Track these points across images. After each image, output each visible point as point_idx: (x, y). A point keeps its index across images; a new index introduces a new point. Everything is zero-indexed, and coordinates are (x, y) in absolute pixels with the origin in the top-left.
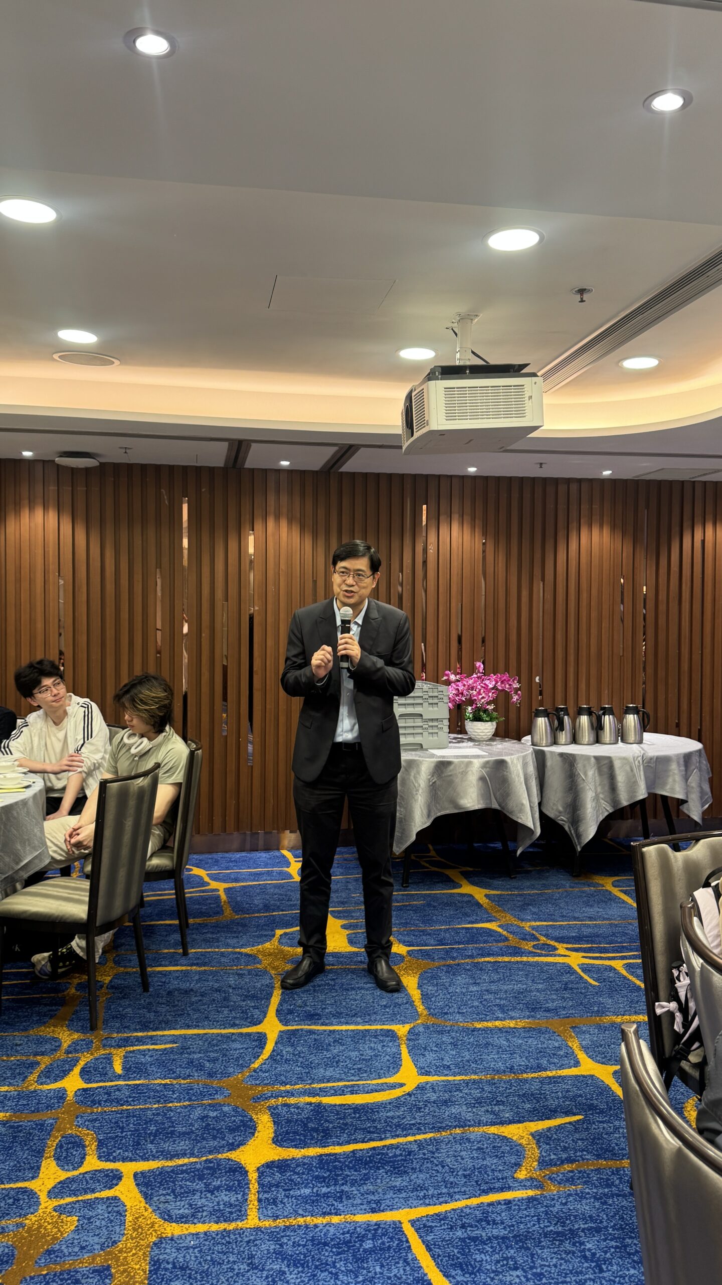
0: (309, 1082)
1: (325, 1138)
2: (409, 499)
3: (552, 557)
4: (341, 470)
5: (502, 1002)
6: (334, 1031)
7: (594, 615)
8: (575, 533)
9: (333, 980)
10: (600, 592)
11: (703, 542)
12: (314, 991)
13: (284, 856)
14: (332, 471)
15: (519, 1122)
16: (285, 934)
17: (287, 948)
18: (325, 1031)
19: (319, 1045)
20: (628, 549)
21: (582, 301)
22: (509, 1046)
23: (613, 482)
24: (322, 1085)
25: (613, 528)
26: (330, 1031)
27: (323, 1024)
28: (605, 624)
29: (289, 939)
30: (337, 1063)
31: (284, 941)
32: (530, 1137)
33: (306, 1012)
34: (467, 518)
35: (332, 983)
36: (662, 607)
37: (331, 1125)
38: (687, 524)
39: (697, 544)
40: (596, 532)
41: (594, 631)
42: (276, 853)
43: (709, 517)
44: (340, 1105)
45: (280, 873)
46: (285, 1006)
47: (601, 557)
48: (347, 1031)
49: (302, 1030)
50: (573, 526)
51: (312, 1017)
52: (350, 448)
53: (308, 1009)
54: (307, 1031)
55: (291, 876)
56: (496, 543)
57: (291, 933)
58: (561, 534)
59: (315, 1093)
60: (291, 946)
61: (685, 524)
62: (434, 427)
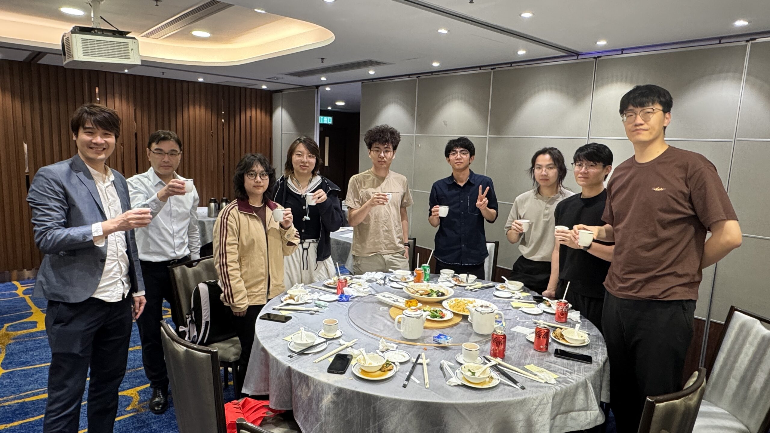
0: (18, 393)
1: (26, 415)
2: (86, 83)
3: (174, 120)
4: (39, 62)
5: (135, 339)
6: (37, 368)
7: (197, 150)
8: (186, 108)
9: (40, 344)
10: (200, 141)
11: (251, 117)
12: (27, 351)
13: (14, 285)
14: (32, 62)
15: (133, 388)
16: (11, 325)
17: (11, 333)
18: (31, 368)
19: (26, 375)
20: (214, 119)
21: (157, 5)
22: (134, 358)
23: (205, 85)
24: (26, 393)
25: (206, 108)
26: (35, 368)
27: (30, 366)
28: (203, 156)
29: (13, 327)
30: (37, 382)
31: (9, 329)
32: (137, 393)
33: (20, 361)
34: (124, 97)
35: (39, 345)
36: (232, 147)
37: (29, 410)
39: (248, 118)
40: (197, 109)
41: (198, 158)
42: (9, 283)
43: (253, 105)
44: (35, 400)
45: (10, 294)
46: (7, 361)
47: (200, 122)
48: (45, 366)
49: (16, 370)
50: (185, 105)
51: (24, 364)
52: (40, 53)
53: (22, 360)
54: (20, 371)
55: (18, 295)
56: (142, 111)
57: (15, 324)
58: (179, 109)
59: (21, 398)
60: (15, 331)
61: (242, 108)
62: (76, 58)
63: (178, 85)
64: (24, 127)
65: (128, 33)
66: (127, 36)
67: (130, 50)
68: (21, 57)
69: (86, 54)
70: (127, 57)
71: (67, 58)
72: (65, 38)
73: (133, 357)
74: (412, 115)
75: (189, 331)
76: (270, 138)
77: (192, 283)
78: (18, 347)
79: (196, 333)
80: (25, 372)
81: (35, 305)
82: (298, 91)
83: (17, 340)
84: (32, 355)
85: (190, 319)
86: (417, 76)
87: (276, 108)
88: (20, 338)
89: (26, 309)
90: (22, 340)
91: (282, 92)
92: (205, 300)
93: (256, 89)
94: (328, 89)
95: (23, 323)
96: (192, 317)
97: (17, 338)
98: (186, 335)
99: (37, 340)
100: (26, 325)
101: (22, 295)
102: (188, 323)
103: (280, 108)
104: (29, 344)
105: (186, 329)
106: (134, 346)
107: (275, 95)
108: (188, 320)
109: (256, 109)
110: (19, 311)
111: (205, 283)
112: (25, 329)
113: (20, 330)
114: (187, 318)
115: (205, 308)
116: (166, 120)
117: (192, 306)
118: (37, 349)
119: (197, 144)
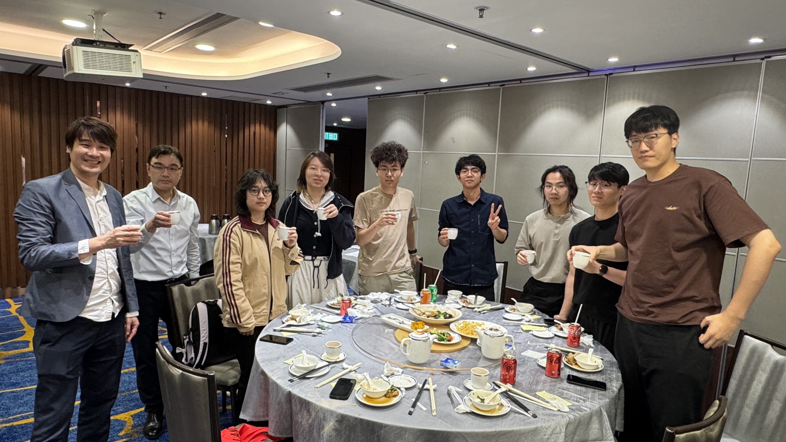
0: (7, 416)
1: (14, 439)
2: (87, 96)
3: (176, 134)
4: (39, 75)
6: (27, 389)
7: (200, 166)
8: (189, 123)
10: (203, 155)
11: (255, 133)
12: (17, 372)
13: (7, 302)
14: (33, 75)
15: (126, 412)
16: (2, 345)
17: (2, 352)
18: (22, 390)
19: (16, 397)
20: (217, 134)
21: (160, 18)
22: (129, 380)
23: (208, 100)
24: (15, 416)
25: (209, 123)
26: (25, 390)
27: (20, 387)
28: (206, 171)
29: (5, 347)
30: (26, 404)
31: (1, 348)
32: (130, 417)
33: (10, 383)
34: (125, 111)
35: (30, 366)
36: (235, 164)
37: (17, 434)
38: (247, 123)
39: (252, 134)
40: (200, 123)
41: (200, 174)
42: (3, 301)
43: (258, 121)
45: (3, 312)
47: (203, 137)
49: (6, 392)
50: (188, 119)
51: (14, 385)
52: (41, 65)
53: (12, 381)
54: (10, 392)
55: (10, 313)
56: (144, 126)
57: (7, 344)
58: (182, 123)
59: (10, 421)
60: (5, 350)
61: (246, 123)
62: (76, 71)
63: (181, 100)
64: (23, 141)
65: (131, 45)
66: (130, 48)
67: (132, 63)
68: (22, 69)
69: (87, 66)
70: (129, 70)
71: (67, 70)
72: (66, 50)
73: (127, 379)
74: (420, 132)
75: (186, 353)
76: (274, 154)
77: (190, 302)
78: (9, 367)
79: (193, 355)
80: (15, 394)
81: (28, 324)
82: (303, 106)
83: (8, 361)
84: (22, 376)
85: (187, 340)
86: (425, 92)
87: (280, 124)
88: (12, 358)
89: (18, 327)
90: (12, 360)
91: (286, 107)
92: (204, 320)
93: (260, 104)
94: (334, 105)
95: (15, 342)
96: (189, 338)
97: (8, 359)
98: (183, 356)
99: (29, 360)
100: (18, 345)
101: (15, 314)
102: (186, 344)
103: (285, 124)
104: (20, 365)
105: (184, 351)
106: (129, 368)
107: (279, 111)
108: (186, 341)
109: (260, 125)
110: (11, 329)
111: (204, 302)
112: (17, 348)
113: (12, 350)
114: (184, 339)
115: (203, 329)
116: (168, 134)
117: (190, 326)
118: (28, 370)
119: (200, 160)
